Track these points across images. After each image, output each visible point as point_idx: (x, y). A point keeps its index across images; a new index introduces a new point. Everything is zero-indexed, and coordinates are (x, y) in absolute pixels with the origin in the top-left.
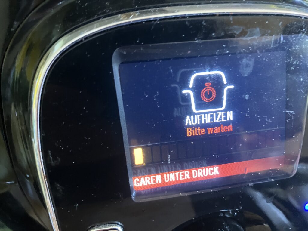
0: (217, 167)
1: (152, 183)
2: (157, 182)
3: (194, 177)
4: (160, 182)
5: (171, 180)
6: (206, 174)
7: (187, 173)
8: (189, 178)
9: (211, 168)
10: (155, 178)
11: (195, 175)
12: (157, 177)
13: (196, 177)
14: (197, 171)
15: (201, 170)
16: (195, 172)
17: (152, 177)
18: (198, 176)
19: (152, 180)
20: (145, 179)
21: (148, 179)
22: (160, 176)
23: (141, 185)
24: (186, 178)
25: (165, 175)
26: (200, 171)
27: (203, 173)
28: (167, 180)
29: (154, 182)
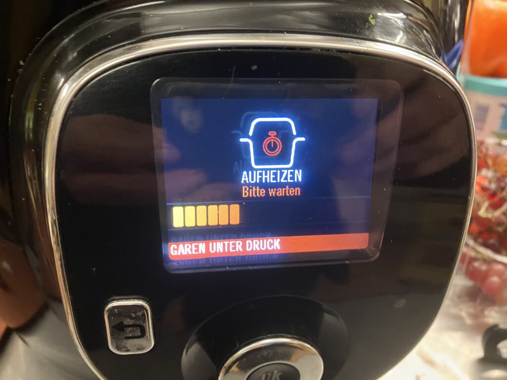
0: (279, 240)
1: (194, 253)
2: (200, 252)
4: (204, 252)
5: (218, 251)
6: (263, 247)
8: (241, 250)
9: (270, 240)
10: (197, 247)
11: (249, 247)
12: (200, 245)
14: (253, 242)
15: (257, 241)
16: (249, 243)
17: (193, 245)
18: (253, 249)
19: (194, 249)
21: (188, 247)
22: (204, 244)
24: (237, 250)
26: (256, 243)
27: (259, 246)
28: (213, 249)
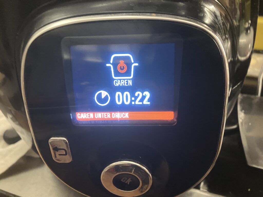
0: (128, 113)
1: (88, 118)
2: (91, 118)
3: (113, 117)
4: (93, 117)
5: (99, 117)
6: (120, 116)
7: (109, 114)
8: (110, 117)
10: (89, 115)
12: (91, 114)
13: (114, 117)
14: (115, 114)
15: (117, 113)
16: (113, 115)
17: (88, 114)
18: (115, 117)
19: (88, 116)
20: (83, 114)
21: (85, 115)
23: (81, 118)
24: (108, 117)
25: (95, 114)
28: (96, 117)
29: (89, 117)
